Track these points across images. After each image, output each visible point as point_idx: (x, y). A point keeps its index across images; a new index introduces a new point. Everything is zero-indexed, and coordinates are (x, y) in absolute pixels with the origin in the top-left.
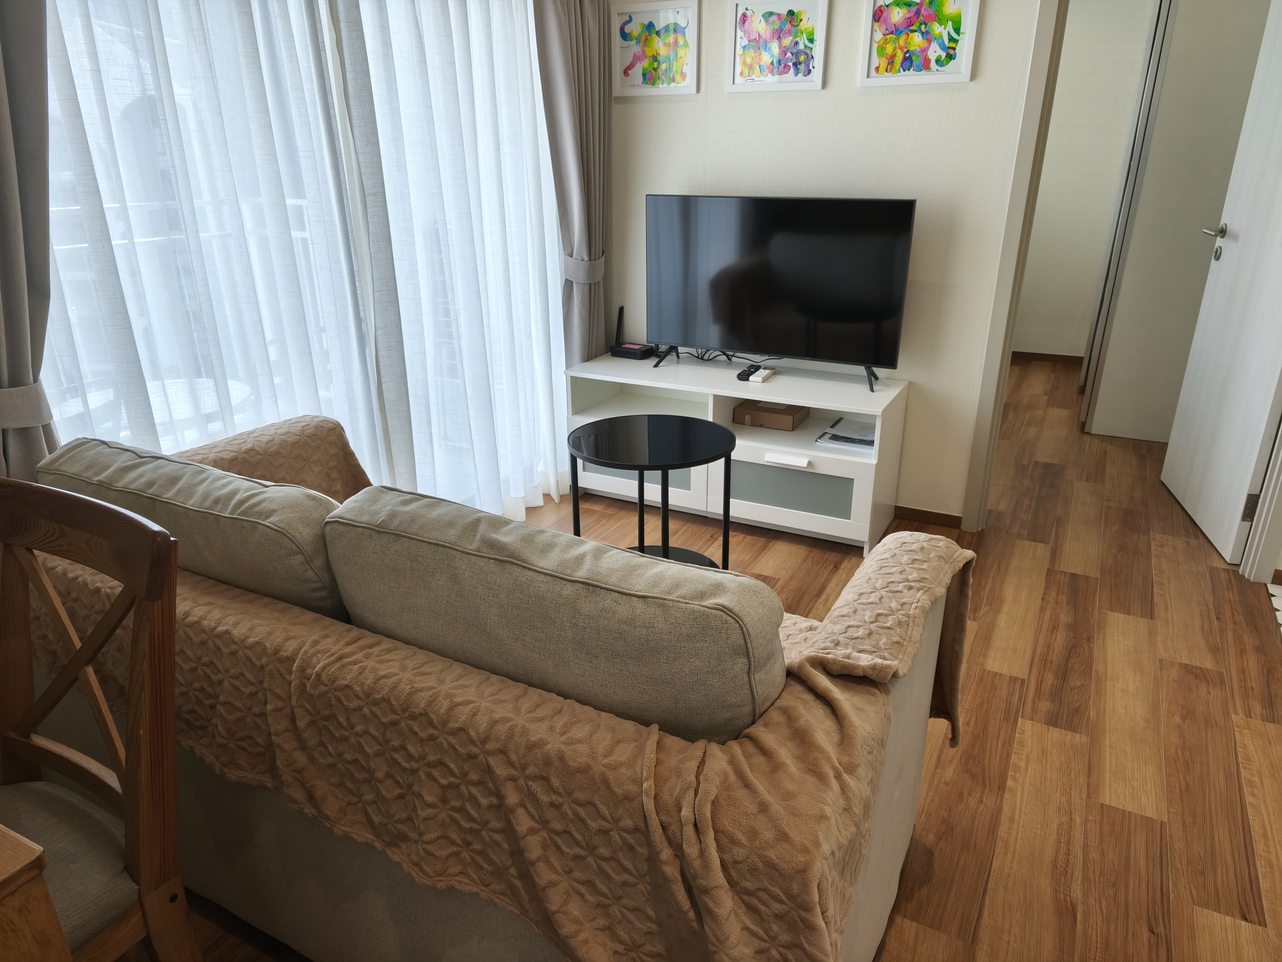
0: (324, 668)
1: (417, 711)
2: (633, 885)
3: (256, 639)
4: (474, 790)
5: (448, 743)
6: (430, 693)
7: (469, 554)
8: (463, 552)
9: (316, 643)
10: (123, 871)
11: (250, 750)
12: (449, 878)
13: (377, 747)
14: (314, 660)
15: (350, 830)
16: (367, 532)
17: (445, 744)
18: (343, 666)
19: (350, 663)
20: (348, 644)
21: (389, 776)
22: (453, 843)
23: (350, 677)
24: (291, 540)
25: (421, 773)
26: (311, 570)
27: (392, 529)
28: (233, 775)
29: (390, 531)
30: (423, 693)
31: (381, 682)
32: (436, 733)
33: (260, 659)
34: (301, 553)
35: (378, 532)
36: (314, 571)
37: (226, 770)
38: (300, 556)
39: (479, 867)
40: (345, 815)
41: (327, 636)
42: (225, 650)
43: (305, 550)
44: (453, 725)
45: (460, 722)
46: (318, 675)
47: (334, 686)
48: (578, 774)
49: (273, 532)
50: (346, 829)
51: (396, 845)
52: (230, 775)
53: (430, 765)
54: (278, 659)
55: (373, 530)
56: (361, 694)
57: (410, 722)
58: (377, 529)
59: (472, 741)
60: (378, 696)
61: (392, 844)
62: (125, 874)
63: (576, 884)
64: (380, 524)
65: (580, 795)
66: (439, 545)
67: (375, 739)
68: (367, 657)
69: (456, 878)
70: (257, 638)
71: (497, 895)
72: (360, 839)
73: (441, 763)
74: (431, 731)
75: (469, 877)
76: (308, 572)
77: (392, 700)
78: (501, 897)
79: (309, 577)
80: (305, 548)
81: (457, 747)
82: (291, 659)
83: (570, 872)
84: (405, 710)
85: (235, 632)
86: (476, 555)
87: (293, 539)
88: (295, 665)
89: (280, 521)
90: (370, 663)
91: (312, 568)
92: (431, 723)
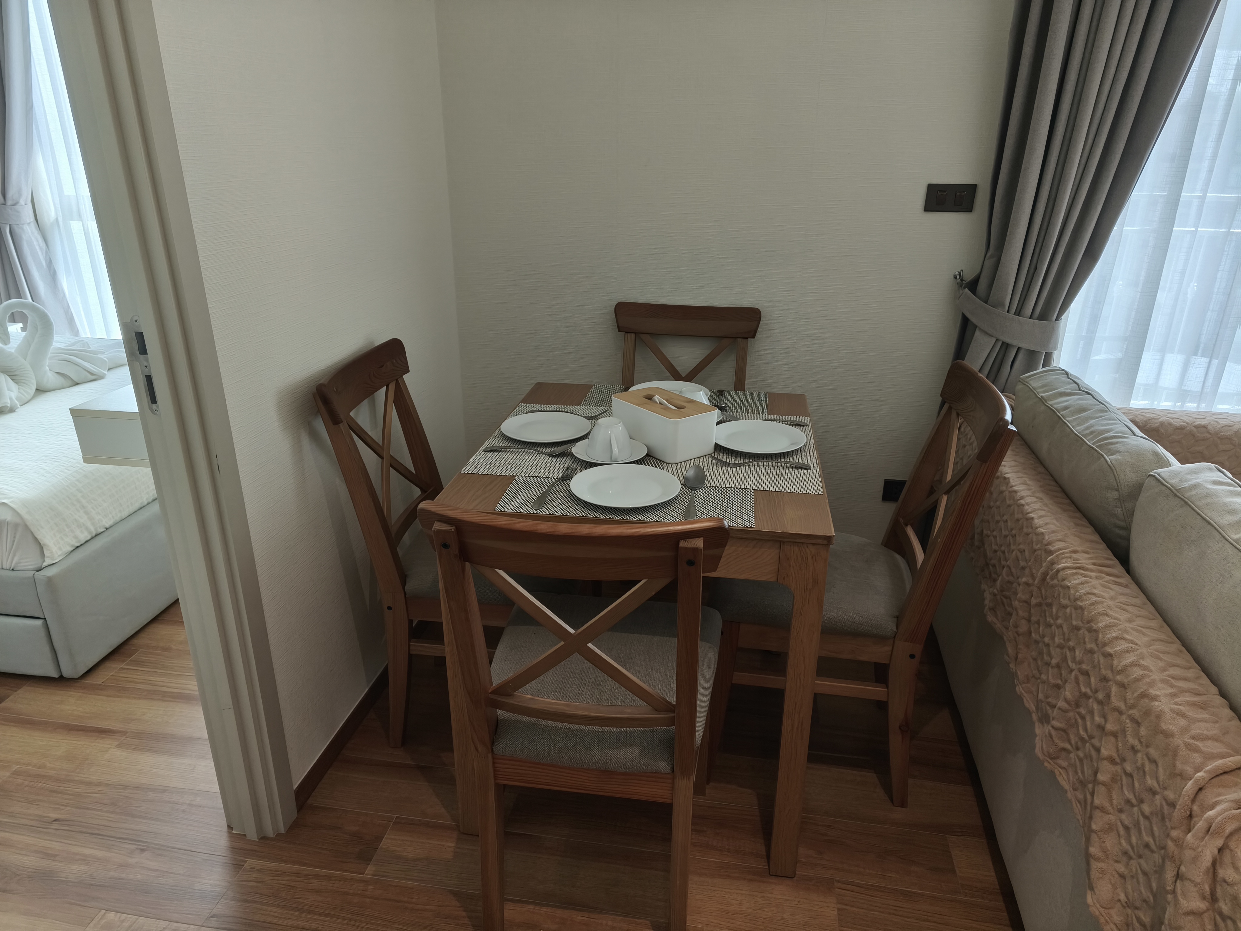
0: (1064, 569)
1: (1095, 627)
2: (1152, 851)
3: (1043, 531)
4: (1095, 706)
5: (1099, 661)
6: (1113, 621)
7: (1227, 540)
8: (1224, 537)
9: (1075, 552)
10: (895, 617)
11: (1007, 607)
12: (1056, 766)
13: (1061, 641)
14: (1064, 561)
15: (1025, 695)
16: (1167, 491)
17: (1096, 661)
18: (1076, 573)
19: (1081, 574)
20: (1094, 564)
21: (1058, 666)
22: (1069, 741)
23: (1074, 582)
24: (1115, 476)
25: (1073, 674)
26: (1121, 509)
27: (1185, 496)
28: (990, 618)
29: (1183, 497)
30: (1109, 618)
31: (1090, 596)
32: (1096, 649)
33: (1037, 545)
34: (1117, 490)
35: (1176, 495)
36: (1122, 510)
37: (989, 613)
38: (1116, 493)
39: (1076, 772)
40: (1028, 682)
41: (1087, 553)
42: (1025, 530)
43: (1121, 489)
44: (1109, 650)
45: (1113, 650)
46: (1058, 571)
47: (1062, 583)
48: (1161, 735)
49: (1107, 466)
50: (1023, 692)
51: (1042, 723)
52: (988, 617)
53: (1080, 670)
54: (1045, 549)
55: (1172, 492)
56: (1072, 597)
57: (1086, 632)
58: (1175, 492)
59: (1111, 667)
60: (1080, 603)
61: (1041, 720)
62: (895, 619)
63: (1119, 823)
64: (1180, 489)
65: (1152, 751)
66: (1209, 523)
67: (1064, 634)
68: (1097, 578)
69: (1060, 770)
70: (1045, 531)
71: (1076, 801)
72: (1027, 705)
73: (1086, 674)
74: (1093, 646)
75: (1068, 774)
76: (1118, 509)
77: (1086, 610)
78: (1078, 805)
79: (1116, 512)
80: (1123, 488)
81: (1102, 666)
82: (1051, 553)
83: (1121, 811)
84: (1089, 622)
85: (1036, 521)
86: (1231, 544)
87: (1117, 476)
88: (1051, 557)
89: (1116, 460)
90: (1094, 582)
91: (1122, 508)
92: (1096, 640)
